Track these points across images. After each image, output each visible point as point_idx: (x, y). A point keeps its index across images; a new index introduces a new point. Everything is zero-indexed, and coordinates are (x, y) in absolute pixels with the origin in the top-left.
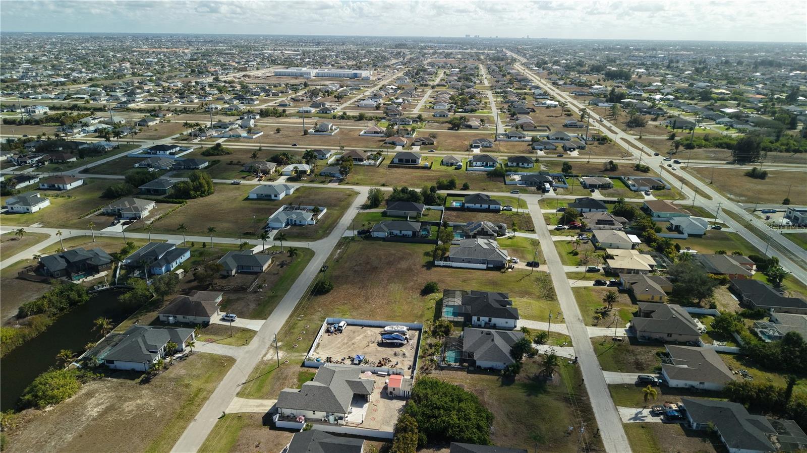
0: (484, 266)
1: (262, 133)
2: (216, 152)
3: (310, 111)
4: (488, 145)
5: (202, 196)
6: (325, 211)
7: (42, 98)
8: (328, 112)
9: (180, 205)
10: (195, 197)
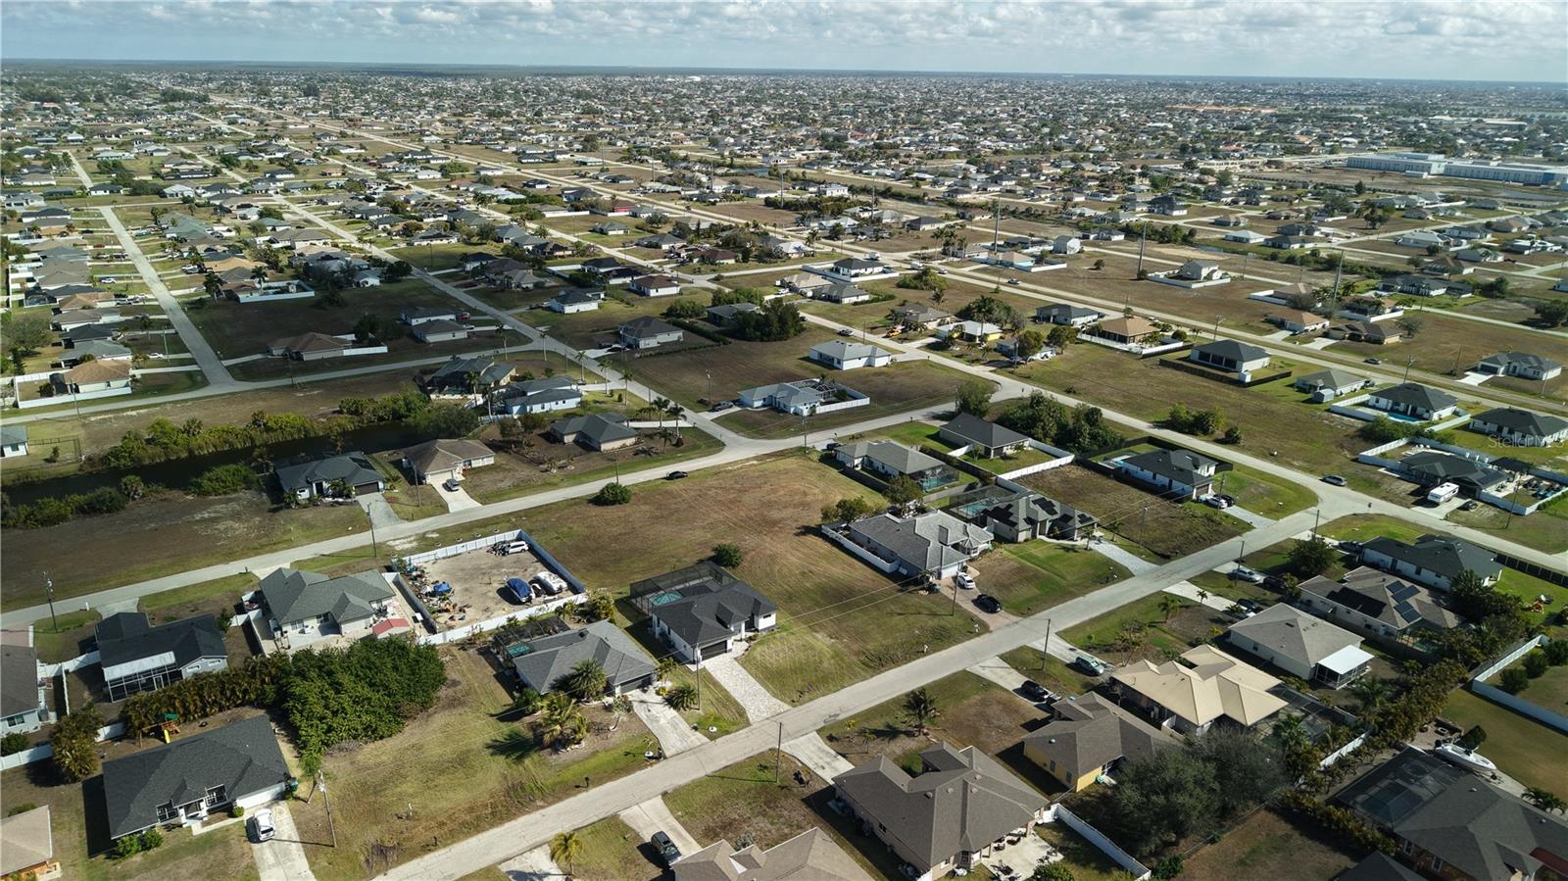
0: (886, 566)
1: (1064, 266)
2: (915, 282)
3: (1248, 240)
4: (1530, 372)
5: (762, 340)
6: (866, 401)
7: (877, 174)
8: (1284, 245)
9: (712, 343)
10: (750, 340)
